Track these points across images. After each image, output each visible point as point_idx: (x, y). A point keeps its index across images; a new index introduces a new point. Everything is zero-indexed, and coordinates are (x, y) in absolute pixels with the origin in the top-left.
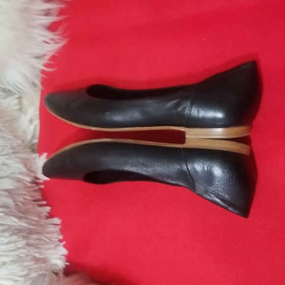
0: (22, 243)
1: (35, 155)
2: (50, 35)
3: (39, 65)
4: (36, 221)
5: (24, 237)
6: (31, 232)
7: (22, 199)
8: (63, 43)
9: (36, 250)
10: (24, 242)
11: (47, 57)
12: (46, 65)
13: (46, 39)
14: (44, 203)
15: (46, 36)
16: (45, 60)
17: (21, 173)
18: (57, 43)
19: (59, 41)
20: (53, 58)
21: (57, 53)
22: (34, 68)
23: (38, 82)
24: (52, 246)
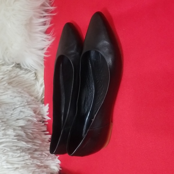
0: (28, 157)
2: (45, 36)
3: (42, 54)
4: (40, 144)
5: (30, 153)
6: (36, 150)
7: (31, 131)
8: (53, 40)
9: (38, 161)
10: (30, 156)
11: (46, 49)
12: (46, 54)
13: (43, 39)
14: (48, 133)
15: (43, 37)
16: (45, 51)
17: (32, 116)
18: (50, 40)
20: (49, 49)
21: (50, 46)
22: (40, 56)
23: (42, 63)
24: (51, 158)
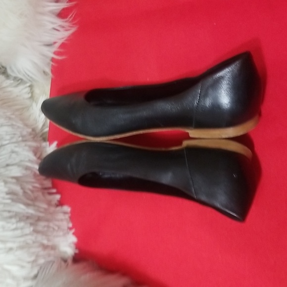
0: (29, 229)
1: (46, 144)
2: (59, 22)
3: (50, 53)
4: (45, 209)
5: (31, 224)
6: (39, 219)
7: (30, 187)
8: (73, 30)
9: (44, 237)
10: (32, 229)
11: (57, 45)
12: (56, 53)
13: (55, 26)
14: (54, 191)
15: (56, 23)
16: (55, 48)
17: (30, 161)
18: (66, 30)
19: (69, 28)
20: (63, 46)
21: (66, 40)
22: (44, 55)
23: (48, 70)
24: (61, 233)
